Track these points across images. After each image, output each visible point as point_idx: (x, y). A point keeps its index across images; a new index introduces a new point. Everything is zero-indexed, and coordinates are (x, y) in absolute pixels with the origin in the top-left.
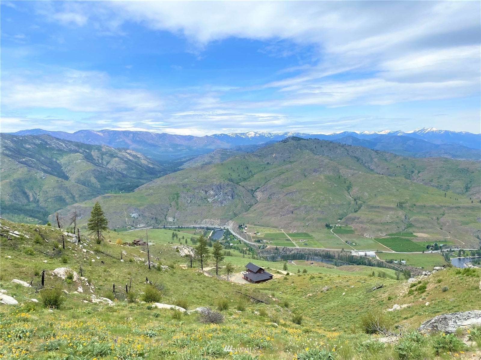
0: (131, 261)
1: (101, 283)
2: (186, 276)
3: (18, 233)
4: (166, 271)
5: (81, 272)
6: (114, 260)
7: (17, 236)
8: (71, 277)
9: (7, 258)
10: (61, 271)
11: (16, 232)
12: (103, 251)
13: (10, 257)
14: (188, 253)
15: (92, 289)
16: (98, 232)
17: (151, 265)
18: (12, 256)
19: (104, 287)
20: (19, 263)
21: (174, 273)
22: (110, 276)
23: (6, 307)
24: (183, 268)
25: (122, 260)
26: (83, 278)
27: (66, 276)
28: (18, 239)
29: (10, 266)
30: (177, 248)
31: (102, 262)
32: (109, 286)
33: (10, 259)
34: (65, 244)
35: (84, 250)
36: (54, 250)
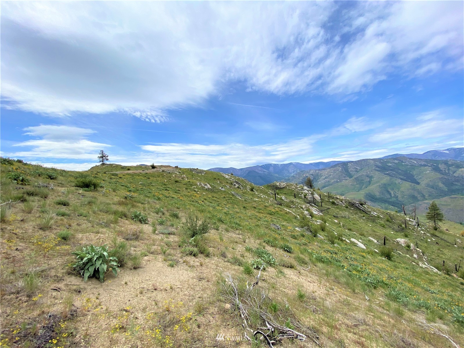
1: (433, 257)
3: (376, 214)
5: (417, 245)
6: (448, 244)
8: (409, 246)
9: (369, 226)
10: (402, 241)
11: (375, 213)
12: (438, 236)
13: (370, 225)
15: (425, 259)
16: (435, 222)
18: (372, 225)
19: (435, 260)
20: (375, 230)
22: (442, 254)
23: (358, 248)
25: (455, 246)
26: (418, 249)
27: (405, 245)
28: (376, 216)
29: (370, 230)
31: (437, 243)
32: (440, 261)
33: (371, 226)
34: (407, 225)
35: (421, 231)
36: (399, 227)
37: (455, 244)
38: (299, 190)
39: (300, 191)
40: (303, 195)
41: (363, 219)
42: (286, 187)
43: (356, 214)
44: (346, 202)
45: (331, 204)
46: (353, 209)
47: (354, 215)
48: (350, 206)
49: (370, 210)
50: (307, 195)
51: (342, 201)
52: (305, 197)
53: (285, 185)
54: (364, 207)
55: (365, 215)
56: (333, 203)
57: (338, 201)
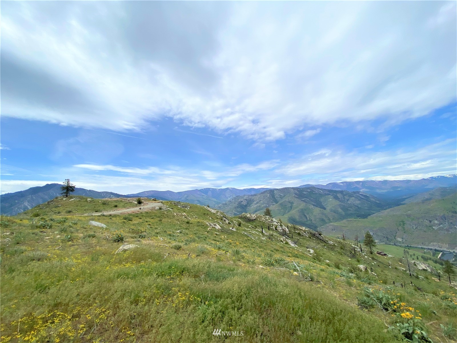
0: (396, 268)
1: (384, 278)
2: (440, 286)
3: (332, 242)
4: (423, 280)
5: (371, 270)
6: (385, 266)
7: (332, 244)
10: (361, 266)
11: (331, 242)
12: (376, 259)
14: (425, 268)
16: (370, 247)
17: (411, 274)
18: (334, 254)
21: (430, 282)
24: (436, 280)
25: (390, 267)
26: (373, 273)
28: (333, 245)
30: (414, 263)
31: (378, 265)
34: (355, 252)
35: (365, 256)
36: (351, 254)
37: (390, 266)
38: (269, 222)
39: (271, 223)
40: (274, 227)
41: (326, 248)
42: (257, 219)
43: (319, 243)
44: (308, 233)
45: (298, 235)
46: (315, 239)
47: (318, 245)
48: (312, 236)
49: (327, 239)
50: (278, 226)
51: (305, 232)
52: (276, 229)
53: (256, 217)
54: (322, 237)
55: (325, 244)
56: (299, 234)
57: (302, 232)
